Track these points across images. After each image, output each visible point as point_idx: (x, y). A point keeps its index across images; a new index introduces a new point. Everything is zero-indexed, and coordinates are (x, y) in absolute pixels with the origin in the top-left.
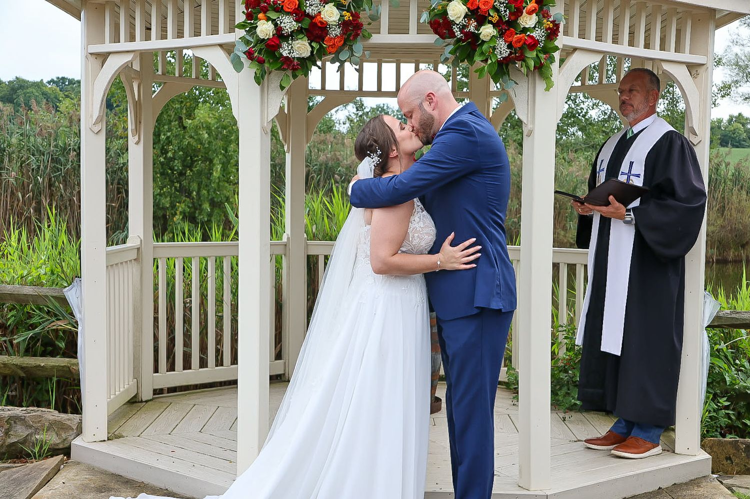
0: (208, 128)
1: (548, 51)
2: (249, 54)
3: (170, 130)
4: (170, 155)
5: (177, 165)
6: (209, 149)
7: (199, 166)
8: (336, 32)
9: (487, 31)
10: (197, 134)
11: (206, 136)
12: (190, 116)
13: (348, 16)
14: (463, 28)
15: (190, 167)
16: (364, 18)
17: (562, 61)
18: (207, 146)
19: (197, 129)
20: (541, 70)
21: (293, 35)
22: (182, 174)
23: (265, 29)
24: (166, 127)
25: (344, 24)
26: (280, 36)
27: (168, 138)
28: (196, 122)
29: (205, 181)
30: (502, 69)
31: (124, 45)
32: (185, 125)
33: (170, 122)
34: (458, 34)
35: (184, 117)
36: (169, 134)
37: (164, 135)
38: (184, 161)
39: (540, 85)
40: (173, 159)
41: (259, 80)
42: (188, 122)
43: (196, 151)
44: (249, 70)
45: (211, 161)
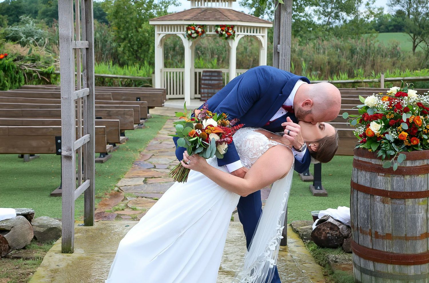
0: (148, 32)
1: (234, 35)
2: (187, 36)
3: (132, 33)
4: (132, 43)
5: (135, 47)
6: (148, 40)
7: (144, 48)
8: (200, 33)
9: (224, 33)
10: (144, 34)
11: (147, 35)
12: (140, 27)
13: (202, 30)
14: (220, 32)
15: (141, 48)
16: (205, 30)
17: (237, 37)
18: (147, 39)
19: (143, 32)
20: (233, 38)
21: (194, 33)
22: (137, 51)
23: (189, 32)
24: (131, 31)
25: (202, 31)
26: (192, 33)
27: (132, 36)
28: (143, 29)
29: (146, 54)
30: (227, 38)
31: (164, 32)
32: (138, 30)
33: (132, 29)
34: (219, 33)
35: (138, 27)
36: (132, 34)
37: (130, 34)
38: (138, 46)
39: (233, 41)
40: (134, 45)
41: (188, 40)
42: (140, 30)
43: (143, 42)
44: (187, 38)
45: (149, 45)
